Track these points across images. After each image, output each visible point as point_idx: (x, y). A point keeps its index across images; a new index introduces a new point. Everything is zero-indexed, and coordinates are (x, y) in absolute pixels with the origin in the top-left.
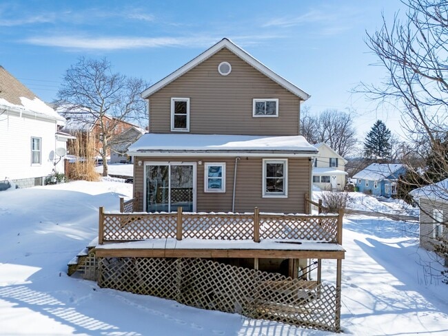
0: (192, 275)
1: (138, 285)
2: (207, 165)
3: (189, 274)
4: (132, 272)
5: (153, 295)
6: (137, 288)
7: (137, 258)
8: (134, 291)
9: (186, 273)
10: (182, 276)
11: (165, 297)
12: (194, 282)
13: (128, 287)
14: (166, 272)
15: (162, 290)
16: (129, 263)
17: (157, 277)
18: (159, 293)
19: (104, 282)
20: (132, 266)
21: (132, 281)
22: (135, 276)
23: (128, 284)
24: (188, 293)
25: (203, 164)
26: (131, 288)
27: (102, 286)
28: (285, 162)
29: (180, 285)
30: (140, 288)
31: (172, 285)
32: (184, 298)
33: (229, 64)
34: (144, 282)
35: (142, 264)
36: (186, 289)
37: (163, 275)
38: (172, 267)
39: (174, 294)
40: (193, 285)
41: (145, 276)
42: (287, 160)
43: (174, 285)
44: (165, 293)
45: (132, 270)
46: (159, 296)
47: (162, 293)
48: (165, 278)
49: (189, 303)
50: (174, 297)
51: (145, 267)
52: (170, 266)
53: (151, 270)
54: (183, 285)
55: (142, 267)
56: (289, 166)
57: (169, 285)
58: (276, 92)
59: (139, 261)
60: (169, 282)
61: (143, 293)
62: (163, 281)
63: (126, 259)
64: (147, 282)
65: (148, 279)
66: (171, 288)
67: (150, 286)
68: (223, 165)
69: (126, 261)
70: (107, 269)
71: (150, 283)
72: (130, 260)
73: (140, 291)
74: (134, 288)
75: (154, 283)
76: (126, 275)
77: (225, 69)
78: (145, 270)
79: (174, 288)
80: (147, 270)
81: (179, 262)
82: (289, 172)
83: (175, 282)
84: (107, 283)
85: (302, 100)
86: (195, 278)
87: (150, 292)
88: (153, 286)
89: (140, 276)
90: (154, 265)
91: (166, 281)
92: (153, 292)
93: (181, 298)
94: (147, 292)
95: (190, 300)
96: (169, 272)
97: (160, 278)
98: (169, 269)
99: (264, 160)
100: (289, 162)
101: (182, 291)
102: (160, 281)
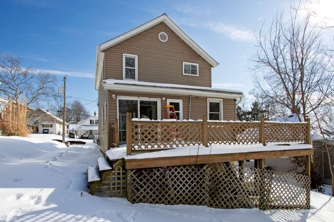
0: (218, 179)
1: (169, 195)
2: (169, 101)
3: (215, 179)
4: (164, 183)
5: (184, 203)
6: (169, 199)
7: (168, 167)
8: (166, 202)
9: (213, 178)
10: (210, 181)
11: (195, 203)
12: (220, 185)
13: (160, 199)
14: (195, 179)
15: (192, 197)
16: (161, 174)
17: (187, 185)
18: (189, 201)
19: (134, 197)
20: (164, 177)
21: (163, 192)
22: (167, 186)
23: (160, 196)
24: (215, 196)
25: (166, 100)
26: (163, 199)
27: (134, 201)
28: (221, 101)
29: (208, 190)
30: (172, 199)
31: (201, 191)
32: (212, 202)
33: (166, 35)
34: (175, 192)
35: (173, 173)
36: (213, 193)
37: (192, 182)
38: (201, 173)
39: (204, 200)
40: (220, 188)
41: (176, 186)
42: (222, 100)
43: (204, 191)
44: (195, 200)
45: (164, 180)
46: (189, 204)
47: (192, 200)
48: (195, 185)
49: (217, 205)
50: (204, 203)
51: (175, 176)
52: (199, 173)
53: (181, 179)
54: (211, 190)
55: (173, 176)
56: (223, 104)
57: (198, 191)
58: (197, 59)
59: (170, 170)
60: (198, 188)
61: (175, 203)
62: (192, 188)
63: (158, 169)
64: (178, 192)
65: (178, 189)
66: (201, 194)
67: (181, 195)
68: (180, 102)
69: (158, 171)
70: (137, 183)
71: (181, 192)
72: (161, 171)
73: (172, 202)
74: (166, 199)
75: (184, 192)
76: (157, 186)
77: (163, 37)
78: (175, 179)
79: (204, 194)
80: (178, 179)
81: (207, 168)
82: (224, 109)
83: (204, 188)
84: (138, 197)
85: (212, 66)
86: (220, 182)
87: (181, 201)
88: (184, 195)
89: (171, 186)
90: (184, 173)
91: (195, 188)
92: (184, 201)
93: (210, 202)
94: (178, 201)
95: (217, 202)
96: (198, 179)
97: (190, 185)
98: (198, 176)
99: (208, 99)
100: (223, 102)
101: (210, 196)
102: (190, 188)
